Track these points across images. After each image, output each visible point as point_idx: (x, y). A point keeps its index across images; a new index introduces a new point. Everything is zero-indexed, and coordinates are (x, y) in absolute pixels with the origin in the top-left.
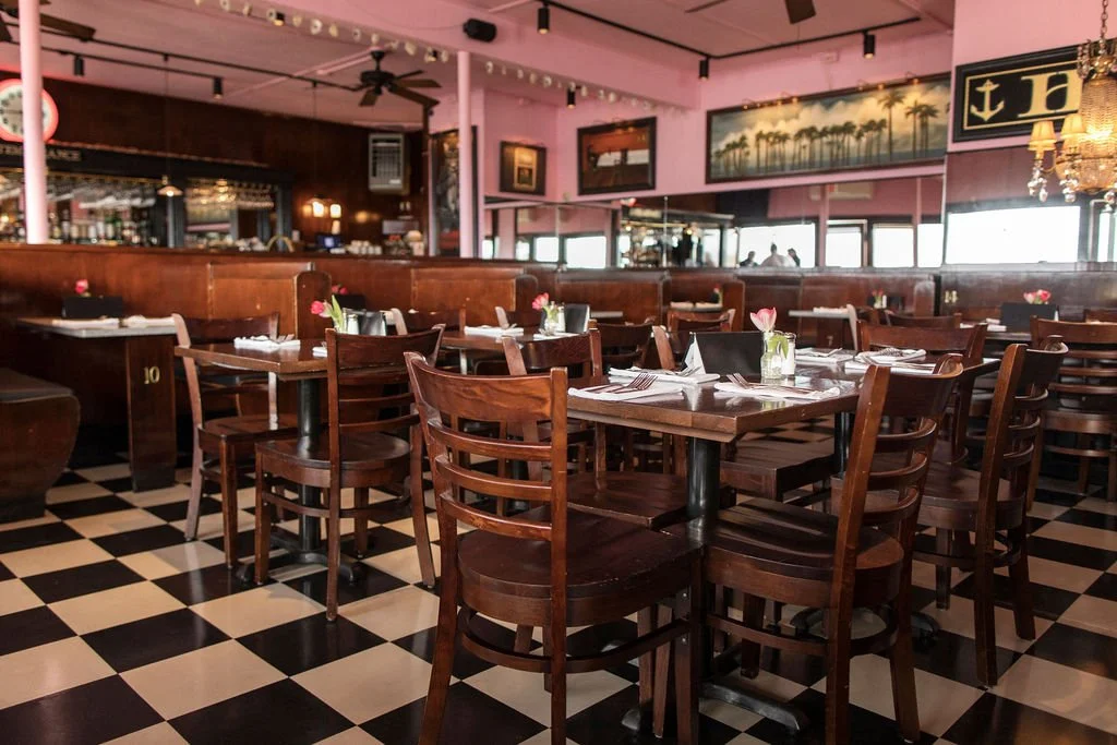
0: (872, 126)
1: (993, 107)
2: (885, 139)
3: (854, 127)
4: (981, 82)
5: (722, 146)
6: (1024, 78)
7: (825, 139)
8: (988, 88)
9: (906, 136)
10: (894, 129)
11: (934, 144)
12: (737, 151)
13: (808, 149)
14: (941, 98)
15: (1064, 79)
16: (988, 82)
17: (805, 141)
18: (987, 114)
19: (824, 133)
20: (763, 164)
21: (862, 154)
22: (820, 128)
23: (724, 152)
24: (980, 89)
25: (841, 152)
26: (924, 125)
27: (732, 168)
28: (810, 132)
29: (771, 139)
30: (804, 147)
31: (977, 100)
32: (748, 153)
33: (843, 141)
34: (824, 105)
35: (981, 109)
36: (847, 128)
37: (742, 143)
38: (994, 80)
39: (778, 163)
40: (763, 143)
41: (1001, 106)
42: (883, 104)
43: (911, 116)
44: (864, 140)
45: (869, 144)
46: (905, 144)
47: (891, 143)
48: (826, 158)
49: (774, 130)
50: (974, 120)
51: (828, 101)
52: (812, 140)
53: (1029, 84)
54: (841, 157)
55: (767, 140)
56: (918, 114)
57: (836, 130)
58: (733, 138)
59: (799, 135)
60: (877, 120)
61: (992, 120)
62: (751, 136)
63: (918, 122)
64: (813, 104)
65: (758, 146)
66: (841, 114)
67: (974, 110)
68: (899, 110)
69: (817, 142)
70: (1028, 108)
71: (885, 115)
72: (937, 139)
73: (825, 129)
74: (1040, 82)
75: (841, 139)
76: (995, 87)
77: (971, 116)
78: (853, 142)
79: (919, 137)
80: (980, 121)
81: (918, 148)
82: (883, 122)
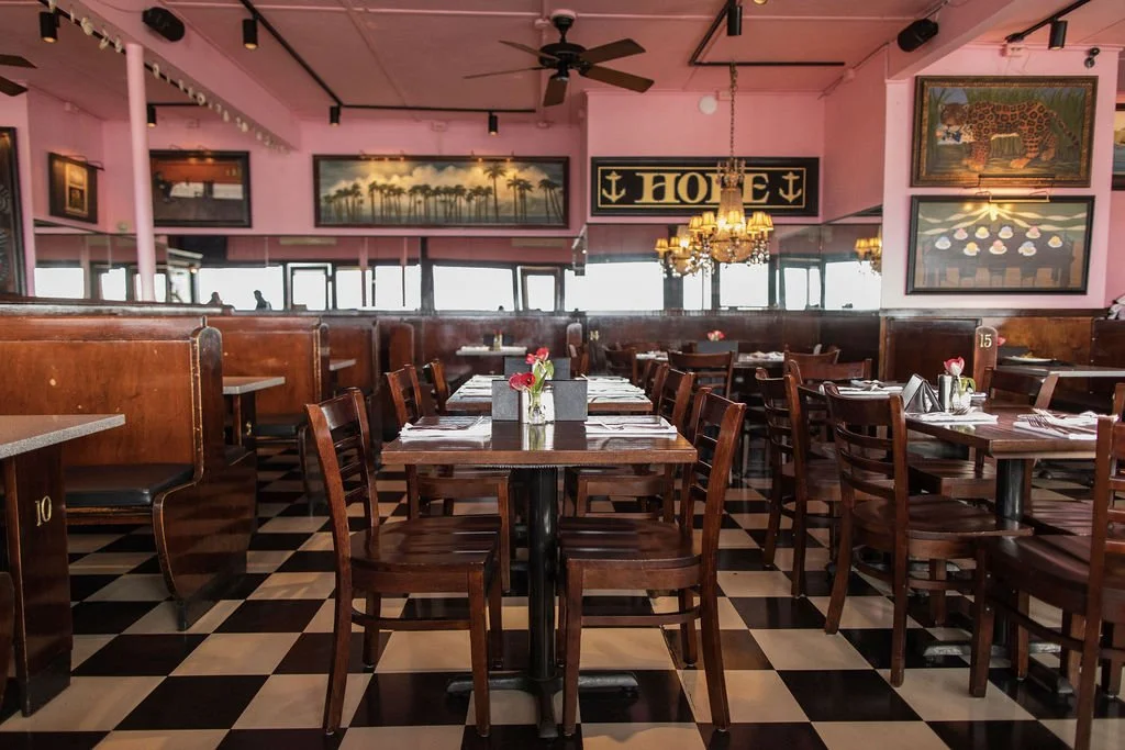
0: (478, 191)
1: (618, 193)
2: (491, 204)
3: (464, 190)
4: (609, 172)
5: (333, 192)
6: (638, 174)
7: (438, 197)
8: (614, 178)
9: (509, 203)
10: (499, 197)
11: (531, 212)
12: (350, 199)
13: (422, 205)
14: (533, 176)
15: (662, 179)
16: (614, 173)
17: (420, 197)
18: (614, 197)
19: (437, 192)
20: (378, 214)
21: (473, 214)
22: (433, 187)
23: (335, 197)
24: (608, 177)
25: (453, 210)
26: (523, 196)
27: (345, 214)
28: (424, 189)
29: (386, 191)
30: (420, 202)
31: (607, 185)
32: (361, 202)
33: (455, 201)
34: (435, 167)
35: (610, 193)
36: (458, 190)
37: (355, 191)
38: (618, 172)
39: (393, 214)
40: (377, 194)
41: (623, 192)
42: (488, 174)
43: (512, 188)
44: (473, 202)
45: (478, 206)
46: (509, 210)
47: (497, 208)
48: (441, 214)
49: (390, 183)
50: (605, 201)
51: (439, 164)
52: (427, 197)
53: (641, 179)
54: (454, 215)
55: (382, 192)
56: (517, 186)
57: (448, 191)
58: (344, 185)
59: (414, 190)
60: (484, 187)
61: (618, 202)
62: (364, 186)
63: (518, 192)
64: (426, 164)
65: (372, 196)
66: (450, 178)
67: (604, 192)
68: (501, 181)
69: (431, 199)
70: (640, 197)
71: (490, 183)
72: (534, 209)
73: (438, 188)
74: (648, 179)
75: (453, 199)
76: (619, 177)
77: (603, 197)
78: (464, 203)
79: (519, 206)
80: (609, 202)
81: (519, 214)
82: (489, 189)
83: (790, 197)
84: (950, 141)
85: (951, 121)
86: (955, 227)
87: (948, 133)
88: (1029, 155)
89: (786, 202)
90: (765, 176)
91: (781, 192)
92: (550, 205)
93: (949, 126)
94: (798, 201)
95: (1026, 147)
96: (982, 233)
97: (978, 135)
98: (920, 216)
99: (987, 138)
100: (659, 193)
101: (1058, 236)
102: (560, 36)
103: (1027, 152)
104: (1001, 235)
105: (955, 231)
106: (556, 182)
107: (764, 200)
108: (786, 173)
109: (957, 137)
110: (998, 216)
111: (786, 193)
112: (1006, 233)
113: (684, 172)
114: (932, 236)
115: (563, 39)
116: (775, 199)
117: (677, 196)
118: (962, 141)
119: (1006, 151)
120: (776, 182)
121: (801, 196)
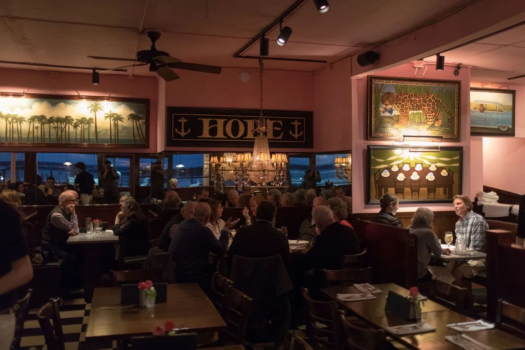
0: (83, 121)
1: (185, 131)
2: (93, 130)
3: (73, 120)
4: (180, 117)
6: (199, 119)
7: (52, 124)
8: (183, 121)
9: (105, 130)
10: (98, 125)
11: (122, 136)
13: (39, 130)
14: (124, 111)
15: (216, 123)
16: (183, 118)
17: (37, 124)
18: (183, 134)
19: (51, 120)
21: (78, 137)
22: (48, 117)
24: (179, 121)
25: (64, 133)
26: (116, 125)
28: (41, 119)
29: (10, 119)
30: (37, 128)
31: (178, 126)
33: (65, 127)
34: (50, 103)
35: (180, 131)
36: (68, 120)
38: (186, 117)
39: (16, 136)
41: (189, 131)
42: (90, 109)
43: (108, 119)
44: (79, 128)
45: (83, 131)
46: (105, 134)
47: (97, 132)
48: (53, 137)
51: (53, 101)
52: (43, 124)
53: (202, 122)
54: (64, 137)
55: (6, 119)
56: (112, 118)
57: (59, 120)
59: (33, 119)
60: (88, 118)
61: (186, 137)
63: (112, 122)
64: (43, 101)
66: (61, 111)
67: (177, 130)
68: (100, 114)
69: (46, 126)
70: (201, 134)
71: (92, 115)
72: (124, 134)
73: (51, 118)
74: (206, 122)
75: (63, 126)
76: (185, 121)
77: (175, 133)
78: (72, 128)
79: (113, 132)
80: (180, 137)
81: (113, 138)
82: (91, 119)
83: (296, 136)
84: (387, 114)
85: (387, 102)
86: (392, 164)
87: (386, 109)
88: (429, 123)
89: (294, 139)
90: (280, 122)
91: (291, 132)
92: (136, 131)
93: (386, 105)
94: (300, 138)
95: (427, 118)
96: (406, 168)
97: (402, 110)
98: (372, 157)
99: (407, 113)
100: (213, 131)
101: (445, 169)
102: (151, 44)
103: (427, 121)
104: (417, 169)
105: (392, 166)
106: (140, 116)
107: (280, 137)
108: (294, 120)
109: (391, 111)
110: (414, 158)
111: (294, 133)
112: (419, 168)
113: (229, 119)
114: (379, 169)
115: (153, 46)
116: (287, 136)
117: (225, 134)
118: (393, 114)
119: (417, 120)
120: (288, 126)
121: (302, 135)
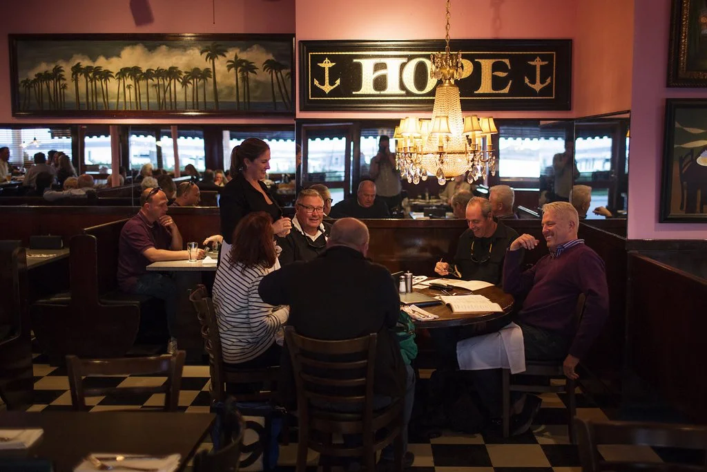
0: (196, 74)
1: (332, 83)
2: (210, 88)
3: (180, 72)
4: (322, 59)
5: (32, 76)
6: (355, 61)
7: (150, 81)
8: (327, 65)
9: (229, 87)
10: (218, 79)
11: (255, 98)
12: (51, 83)
13: (133, 90)
14: (258, 56)
15: (384, 66)
16: (327, 60)
17: (129, 81)
18: (327, 88)
19: (149, 75)
20: (83, 100)
21: (190, 100)
22: (144, 70)
23: (35, 81)
24: (321, 65)
25: (167, 95)
26: (245, 79)
27: (46, 101)
28: (134, 72)
29: (91, 74)
30: (129, 87)
31: (319, 74)
32: (64, 87)
33: (170, 84)
34: (146, 46)
35: (323, 83)
36: (172, 73)
37: (57, 75)
38: (332, 59)
39: (100, 100)
40: (82, 79)
41: (338, 82)
42: (206, 54)
43: (233, 70)
44: (190, 86)
45: (195, 90)
46: (230, 94)
47: (216, 92)
48: (153, 100)
49: (95, 65)
50: (317, 92)
51: (150, 43)
52: (137, 80)
53: (359, 66)
54: (168, 100)
55: (86, 76)
56: (239, 68)
57: (160, 73)
58: (44, 68)
59: (123, 73)
60: (202, 68)
61: (332, 93)
62: (67, 70)
63: (239, 75)
64: (136, 44)
65: (76, 80)
66: (162, 60)
67: (316, 82)
68: (221, 65)
69: (143, 83)
70: (359, 87)
71: (209, 65)
72: (258, 94)
73: (149, 70)
74: (367, 66)
75: (166, 83)
76: (331, 65)
77: (314, 86)
78: (179, 87)
79: (241, 90)
80: (322, 93)
81: (241, 100)
82: (207, 70)
83: (538, 87)
89: (532, 92)
90: (507, 61)
91: (527, 81)
92: (276, 89)
94: (544, 91)
98: (677, 125)
100: (380, 83)
106: (282, 62)
107: (506, 90)
108: (533, 58)
111: (533, 82)
113: (410, 58)
114: (692, 150)
116: (519, 88)
117: (402, 86)
120: (520, 70)
121: (551, 84)
